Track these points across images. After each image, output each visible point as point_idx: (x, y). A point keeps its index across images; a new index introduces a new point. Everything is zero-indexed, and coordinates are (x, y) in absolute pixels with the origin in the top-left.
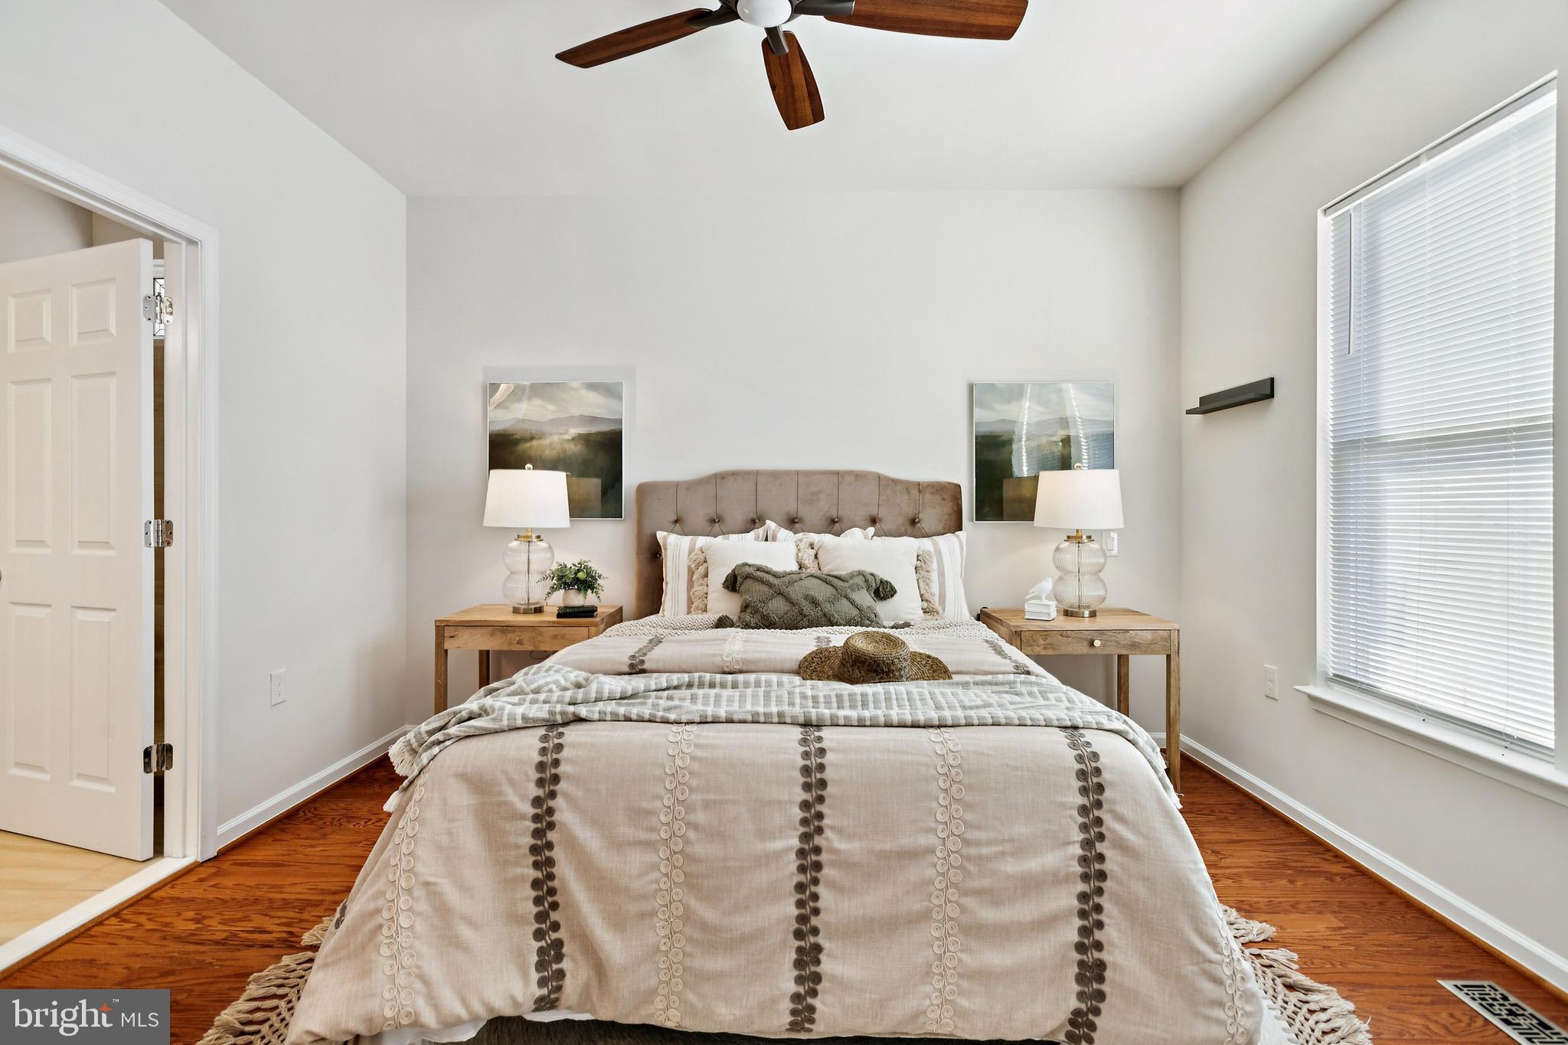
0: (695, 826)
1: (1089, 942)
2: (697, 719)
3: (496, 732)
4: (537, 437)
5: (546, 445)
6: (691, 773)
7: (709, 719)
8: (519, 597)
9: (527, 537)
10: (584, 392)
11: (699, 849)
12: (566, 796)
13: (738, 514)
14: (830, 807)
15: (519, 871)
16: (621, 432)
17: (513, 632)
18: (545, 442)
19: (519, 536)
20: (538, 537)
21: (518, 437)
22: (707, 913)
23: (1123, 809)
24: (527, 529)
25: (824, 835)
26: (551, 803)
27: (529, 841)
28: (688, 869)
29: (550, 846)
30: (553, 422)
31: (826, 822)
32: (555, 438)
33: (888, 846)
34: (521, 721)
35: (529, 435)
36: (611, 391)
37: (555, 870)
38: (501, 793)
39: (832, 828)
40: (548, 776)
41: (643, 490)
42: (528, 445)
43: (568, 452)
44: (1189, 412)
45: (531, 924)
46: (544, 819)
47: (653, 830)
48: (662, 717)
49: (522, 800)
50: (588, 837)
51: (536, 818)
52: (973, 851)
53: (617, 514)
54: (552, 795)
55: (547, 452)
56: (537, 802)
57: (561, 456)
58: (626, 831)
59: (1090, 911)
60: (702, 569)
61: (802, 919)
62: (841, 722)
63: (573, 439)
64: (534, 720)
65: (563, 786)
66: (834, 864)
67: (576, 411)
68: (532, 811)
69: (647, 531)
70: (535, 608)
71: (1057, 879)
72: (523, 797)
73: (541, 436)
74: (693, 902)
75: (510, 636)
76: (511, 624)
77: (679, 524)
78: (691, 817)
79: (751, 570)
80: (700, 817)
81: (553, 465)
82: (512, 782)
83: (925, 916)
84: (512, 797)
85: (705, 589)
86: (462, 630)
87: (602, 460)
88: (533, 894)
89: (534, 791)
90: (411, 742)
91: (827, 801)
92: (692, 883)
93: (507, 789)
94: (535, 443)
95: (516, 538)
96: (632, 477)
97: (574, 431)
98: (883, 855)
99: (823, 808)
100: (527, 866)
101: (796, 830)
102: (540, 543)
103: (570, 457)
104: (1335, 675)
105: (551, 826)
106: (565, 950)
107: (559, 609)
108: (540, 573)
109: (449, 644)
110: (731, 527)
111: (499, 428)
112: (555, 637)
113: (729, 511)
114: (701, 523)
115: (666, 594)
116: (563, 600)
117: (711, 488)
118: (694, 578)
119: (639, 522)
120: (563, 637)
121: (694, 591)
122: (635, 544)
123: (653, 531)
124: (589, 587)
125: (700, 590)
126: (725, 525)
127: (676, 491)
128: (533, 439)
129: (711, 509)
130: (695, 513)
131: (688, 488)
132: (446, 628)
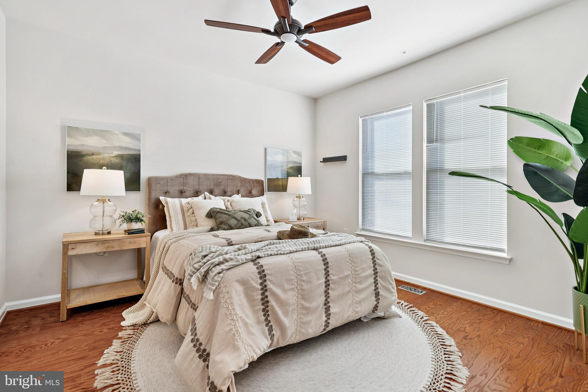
0: (303, 281)
1: (376, 289)
2: (289, 252)
3: (238, 265)
4: (95, 154)
5: (101, 158)
6: (299, 266)
7: (292, 252)
8: (98, 227)
9: (103, 200)
11: (305, 287)
12: (270, 280)
13: (189, 190)
14: (330, 269)
15: (258, 307)
16: (140, 155)
17: (109, 243)
19: (98, 200)
20: (109, 200)
21: (85, 153)
22: (307, 304)
23: (378, 257)
24: (103, 196)
25: (330, 276)
26: (265, 284)
27: (260, 297)
28: (303, 293)
29: (267, 297)
30: (104, 148)
31: (330, 272)
32: (106, 155)
33: (342, 276)
34: (245, 261)
35: (91, 153)
36: (135, 137)
37: (269, 304)
38: (251, 284)
39: (331, 274)
40: (262, 275)
41: (150, 180)
42: (90, 157)
43: (113, 162)
44: (321, 162)
45: (264, 323)
46: (264, 288)
47: (293, 284)
48: (280, 253)
49: (257, 284)
50: (278, 291)
51: (262, 289)
52: (357, 273)
53: (138, 189)
54: (265, 281)
55: (101, 161)
56: (261, 284)
57: (109, 163)
58: (287, 286)
59: (376, 282)
60: (191, 211)
61: (326, 300)
62: (322, 247)
64: (248, 259)
65: (267, 277)
66: (332, 283)
67: (117, 144)
68: (260, 287)
69: (154, 195)
70: (108, 232)
71: (370, 276)
72: (257, 283)
73: (99, 154)
74: (303, 303)
75: (106, 245)
76: (107, 239)
77: (166, 193)
78: (302, 279)
79: (218, 210)
80: (304, 278)
81: (111, 166)
82: (253, 279)
83: (349, 292)
84: (254, 284)
85: (195, 218)
86: (79, 245)
87: (131, 167)
88: (263, 313)
89: (260, 281)
90: (199, 276)
91: (329, 267)
92: (304, 298)
93: (252, 282)
94: (94, 157)
95: (97, 200)
96: (145, 174)
97: (116, 153)
98: (341, 278)
99: (329, 269)
100: (260, 305)
101: (324, 276)
102: (111, 203)
103: (114, 164)
104: (362, 229)
105: (266, 290)
106: (273, 328)
107: (125, 231)
108: (111, 216)
109: (71, 253)
110: (189, 195)
111: (72, 148)
112: (130, 243)
113: (189, 189)
114: (177, 193)
115: (171, 221)
116: (128, 227)
117: (182, 179)
118: (189, 214)
119: (150, 193)
120: (134, 242)
121: (187, 220)
122: (147, 202)
123: (158, 196)
124: (142, 221)
125: (193, 219)
126: (187, 194)
127: (167, 180)
128: (93, 155)
129: (182, 188)
130: (174, 189)
131: (172, 180)
132: (66, 246)
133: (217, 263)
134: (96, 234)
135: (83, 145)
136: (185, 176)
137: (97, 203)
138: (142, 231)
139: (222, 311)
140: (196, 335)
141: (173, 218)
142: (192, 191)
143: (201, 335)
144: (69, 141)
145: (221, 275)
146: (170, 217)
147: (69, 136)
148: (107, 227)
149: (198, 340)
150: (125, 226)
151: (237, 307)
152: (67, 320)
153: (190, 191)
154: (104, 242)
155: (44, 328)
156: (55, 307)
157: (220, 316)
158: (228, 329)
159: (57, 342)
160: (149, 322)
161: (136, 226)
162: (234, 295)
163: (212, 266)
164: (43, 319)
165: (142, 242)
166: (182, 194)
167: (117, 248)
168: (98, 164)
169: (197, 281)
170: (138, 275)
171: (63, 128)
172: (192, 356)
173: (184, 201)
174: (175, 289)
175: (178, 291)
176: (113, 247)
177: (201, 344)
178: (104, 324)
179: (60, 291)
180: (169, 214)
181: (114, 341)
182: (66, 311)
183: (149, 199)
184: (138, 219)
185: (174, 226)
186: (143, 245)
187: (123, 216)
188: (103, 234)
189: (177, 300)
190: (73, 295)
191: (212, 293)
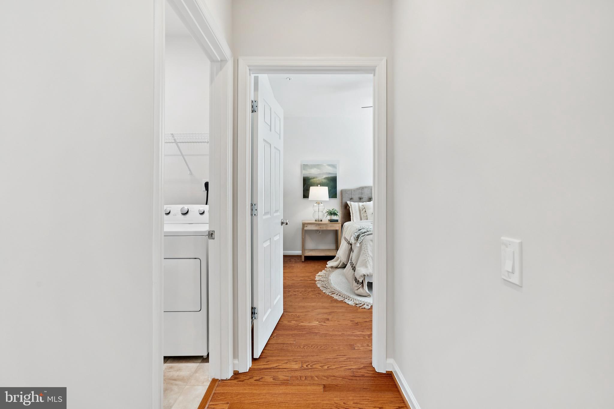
8: (317, 218)
9: (318, 203)
10: (327, 167)
16: (337, 177)
17: (321, 225)
18: (317, 179)
21: (310, 178)
24: (318, 201)
30: (319, 174)
32: (320, 178)
35: (313, 177)
36: (334, 166)
41: (342, 192)
42: (313, 180)
43: (323, 182)
53: (336, 197)
55: (318, 182)
57: (321, 182)
60: (364, 210)
63: (324, 178)
67: (325, 171)
69: (344, 201)
70: (321, 220)
73: (316, 178)
76: (321, 223)
77: (351, 199)
81: (322, 185)
86: (309, 225)
87: (332, 184)
94: (315, 179)
96: (339, 188)
97: (325, 176)
102: (322, 204)
107: (329, 220)
108: (322, 212)
109: (306, 228)
110: (365, 200)
111: (306, 176)
112: (331, 226)
113: (365, 196)
114: (358, 199)
115: (353, 216)
116: (330, 218)
117: (360, 190)
118: (363, 212)
119: (342, 199)
120: (333, 226)
121: (362, 216)
122: (341, 205)
123: (346, 201)
124: (337, 215)
125: (365, 215)
126: (364, 200)
127: (351, 191)
128: (314, 178)
129: (360, 196)
130: (356, 197)
131: (354, 191)
132: (304, 225)
133: (363, 232)
134: (316, 221)
135: (310, 174)
136: (362, 188)
137: (316, 204)
138: (337, 221)
139: (362, 252)
140: (352, 260)
141: (354, 214)
142: (367, 198)
143: (353, 261)
144: (304, 172)
145: (364, 237)
146: (353, 214)
147: (304, 169)
148: (320, 218)
149: (352, 262)
150: (329, 217)
151: (369, 251)
152: (304, 261)
153: (366, 198)
154: (319, 224)
155: (296, 262)
156: (299, 257)
157: (361, 254)
158: (364, 259)
159: (301, 267)
160: (339, 267)
161: (335, 218)
162: (368, 246)
163: (361, 233)
164: (295, 260)
165: (337, 227)
166: (360, 199)
167: (325, 229)
168: (316, 183)
169: (354, 239)
170: (336, 248)
171: (301, 165)
172: (349, 268)
173: (361, 204)
174: (348, 247)
175: (349, 248)
176: (323, 228)
177: (353, 264)
178: (319, 265)
179: (301, 249)
180: (352, 212)
181: (323, 270)
182: (304, 257)
183: (342, 202)
184: (335, 214)
185: (354, 219)
186: (337, 229)
187: (328, 212)
188: (319, 221)
189: (349, 253)
190: (306, 251)
191: (359, 244)
